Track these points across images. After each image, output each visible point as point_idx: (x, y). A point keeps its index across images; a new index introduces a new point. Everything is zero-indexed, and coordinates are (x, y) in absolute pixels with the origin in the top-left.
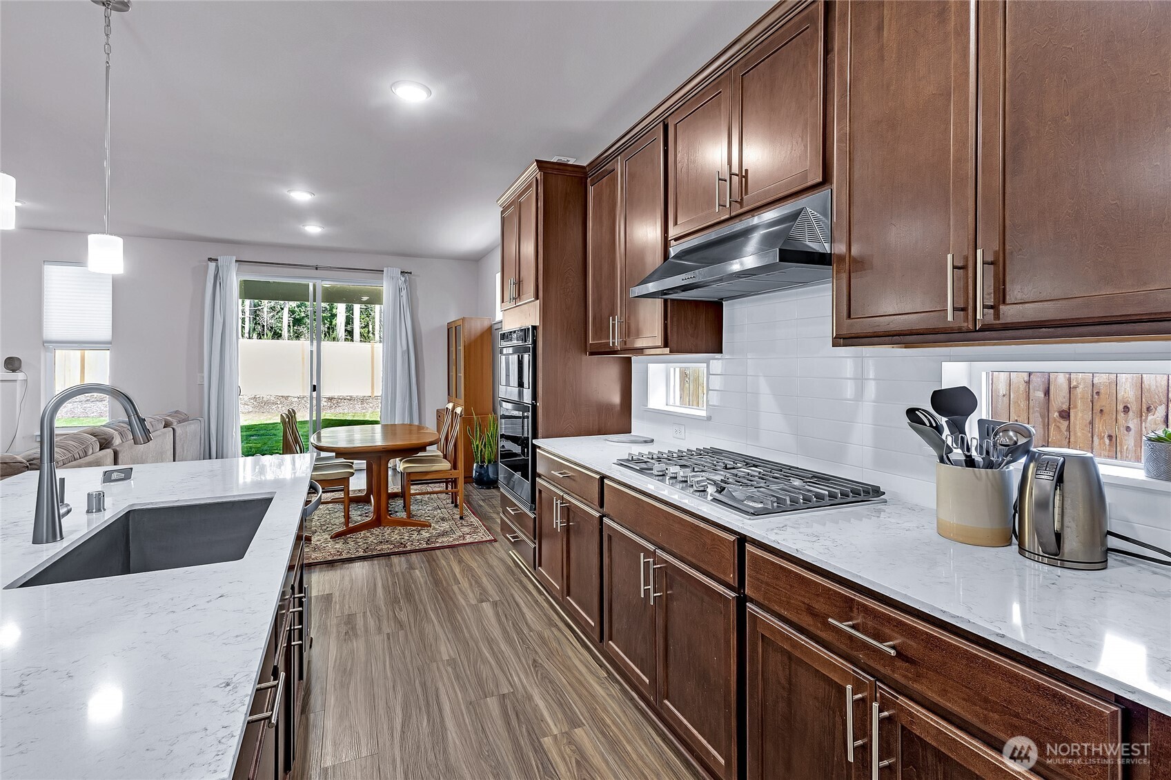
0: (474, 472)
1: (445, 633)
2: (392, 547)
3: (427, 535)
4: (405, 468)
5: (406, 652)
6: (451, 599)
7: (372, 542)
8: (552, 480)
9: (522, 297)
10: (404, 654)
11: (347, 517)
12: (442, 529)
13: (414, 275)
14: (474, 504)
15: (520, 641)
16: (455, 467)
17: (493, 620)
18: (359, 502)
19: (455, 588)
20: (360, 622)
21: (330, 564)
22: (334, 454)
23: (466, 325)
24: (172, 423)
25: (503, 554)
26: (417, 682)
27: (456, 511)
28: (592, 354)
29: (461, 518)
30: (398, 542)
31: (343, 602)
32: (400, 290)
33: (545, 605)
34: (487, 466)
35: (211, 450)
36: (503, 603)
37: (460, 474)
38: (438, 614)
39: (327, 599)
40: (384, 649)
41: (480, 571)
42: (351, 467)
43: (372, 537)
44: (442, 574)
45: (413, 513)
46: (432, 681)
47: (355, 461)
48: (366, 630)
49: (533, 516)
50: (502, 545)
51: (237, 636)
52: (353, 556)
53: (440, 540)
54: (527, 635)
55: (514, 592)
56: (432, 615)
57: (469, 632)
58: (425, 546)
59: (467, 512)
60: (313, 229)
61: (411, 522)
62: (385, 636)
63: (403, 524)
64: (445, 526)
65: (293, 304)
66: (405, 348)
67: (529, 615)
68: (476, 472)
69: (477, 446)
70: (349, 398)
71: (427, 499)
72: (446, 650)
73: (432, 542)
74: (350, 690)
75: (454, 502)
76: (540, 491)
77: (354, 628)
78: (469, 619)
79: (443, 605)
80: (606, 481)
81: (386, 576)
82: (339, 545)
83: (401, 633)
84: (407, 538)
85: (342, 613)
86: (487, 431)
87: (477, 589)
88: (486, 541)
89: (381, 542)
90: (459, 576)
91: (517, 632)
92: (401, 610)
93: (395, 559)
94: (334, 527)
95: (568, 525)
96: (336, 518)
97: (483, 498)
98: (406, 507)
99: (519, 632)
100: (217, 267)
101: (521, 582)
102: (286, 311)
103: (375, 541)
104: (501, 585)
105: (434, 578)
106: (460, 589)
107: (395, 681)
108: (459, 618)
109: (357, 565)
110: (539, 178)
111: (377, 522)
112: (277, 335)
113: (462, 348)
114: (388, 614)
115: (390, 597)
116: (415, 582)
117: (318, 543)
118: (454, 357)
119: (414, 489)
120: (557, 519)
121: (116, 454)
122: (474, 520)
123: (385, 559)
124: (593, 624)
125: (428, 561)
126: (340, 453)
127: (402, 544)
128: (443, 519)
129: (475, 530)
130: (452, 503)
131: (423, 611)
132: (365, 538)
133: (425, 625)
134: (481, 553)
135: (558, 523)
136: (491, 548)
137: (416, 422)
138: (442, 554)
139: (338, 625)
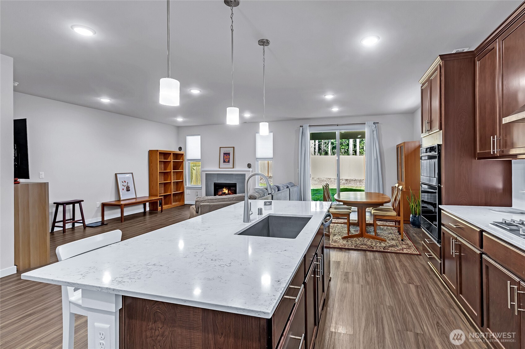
0: (411, 218)
1: (389, 293)
2: (367, 247)
3: (384, 245)
4: (373, 213)
5: (369, 296)
6: (393, 278)
7: (358, 243)
8: (450, 228)
9: (433, 129)
10: (368, 296)
11: (349, 230)
12: (392, 244)
13: (380, 124)
14: (411, 235)
15: (430, 309)
16: (399, 215)
17: (415, 294)
18: (355, 225)
19: (396, 273)
20: (350, 277)
21: (341, 249)
22: (342, 203)
23: (406, 146)
24: (289, 187)
25: (424, 262)
26: (373, 311)
27: (400, 236)
28: (479, 159)
29: (402, 240)
30: (370, 246)
31: (344, 266)
32: (373, 131)
33: (448, 295)
34: (418, 217)
35: (302, 198)
36: (421, 287)
37: (401, 218)
38: (386, 283)
39: (338, 263)
40: (359, 291)
41: (410, 268)
42: (350, 209)
43: (359, 241)
44: (390, 265)
45: (378, 234)
46: (380, 312)
47: (352, 207)
48: (353, 281)
49: (439, 246)
50: (424, 258)
51: (286, 266)
52: (350, 248)
53: (390, 249)
54: (435, 308)
55: (428, 283)
56: (383, 283)
57: (401, 296)
58: (382, 250)
59: (406, 238)
60: (335, 109)
61: (376, 237)
62: (361, 286)
63: (373, 238)
64: (393, 243)
65: (332, 141)
66: (376, 158)
67: (437, 298)
68: (412, 219)
69: (413, 206)
70: (354, 180)
71: (385, 228)
72: (388, 301)
73: (386, 249)
74: (344, 304)
75: (399, 232)
76: (443, 233)
77: (348, 278)
78: (402, 290)
79: (389, 280)
80: (484, 233)
81: (363, 259)
82: (345, 242)
83: (368, 287)
84: (374, 245)
85: (344, 271)
86: (418, 198)
87: (407, 277)
88: (415, 254)
89: (362, 244)
90: (398, 268)
91: (428, 305)
92: (369, 276)
93: (368, 253)
94: (343, 234)
95: (460, 255)
96: (345, 230)
97: (415, 232)
98: (375, 231)
99: (430, 305)
100: (303, 129)
101: (433, 280)
102: (330, 143)
103: (359, 243)
104: (422, 278)
105: (385, 266)
106: (399, 275)
107: (363, 306)
108: (397, 288)
109: (352, 252)
110: (441, 64)
111: (361, 235)
112: (326, 153)
113: (403, 157)
114: (363, 276)
115: (364, 269)
116: (376, 265)
117: (337, 239)
118: (400, 162)
119: (379, 223)
120: (452, 250)
121: (272, 196)
122: (409, 242)
123: (363, 252)
124: (476, 314)
125: (384, 257)
126: (345, 203)
127: (371, 247)
128: (393, 239)
129: (409, 247)
130: (398, 232)
131: (379, 280)
132: (356, 241)
133: (379, 287)
134: (412, 260)
135: (453, 252)
136: (417, 258)
137: (381, 192)
138: (391, 256)
139: (341, 275)
